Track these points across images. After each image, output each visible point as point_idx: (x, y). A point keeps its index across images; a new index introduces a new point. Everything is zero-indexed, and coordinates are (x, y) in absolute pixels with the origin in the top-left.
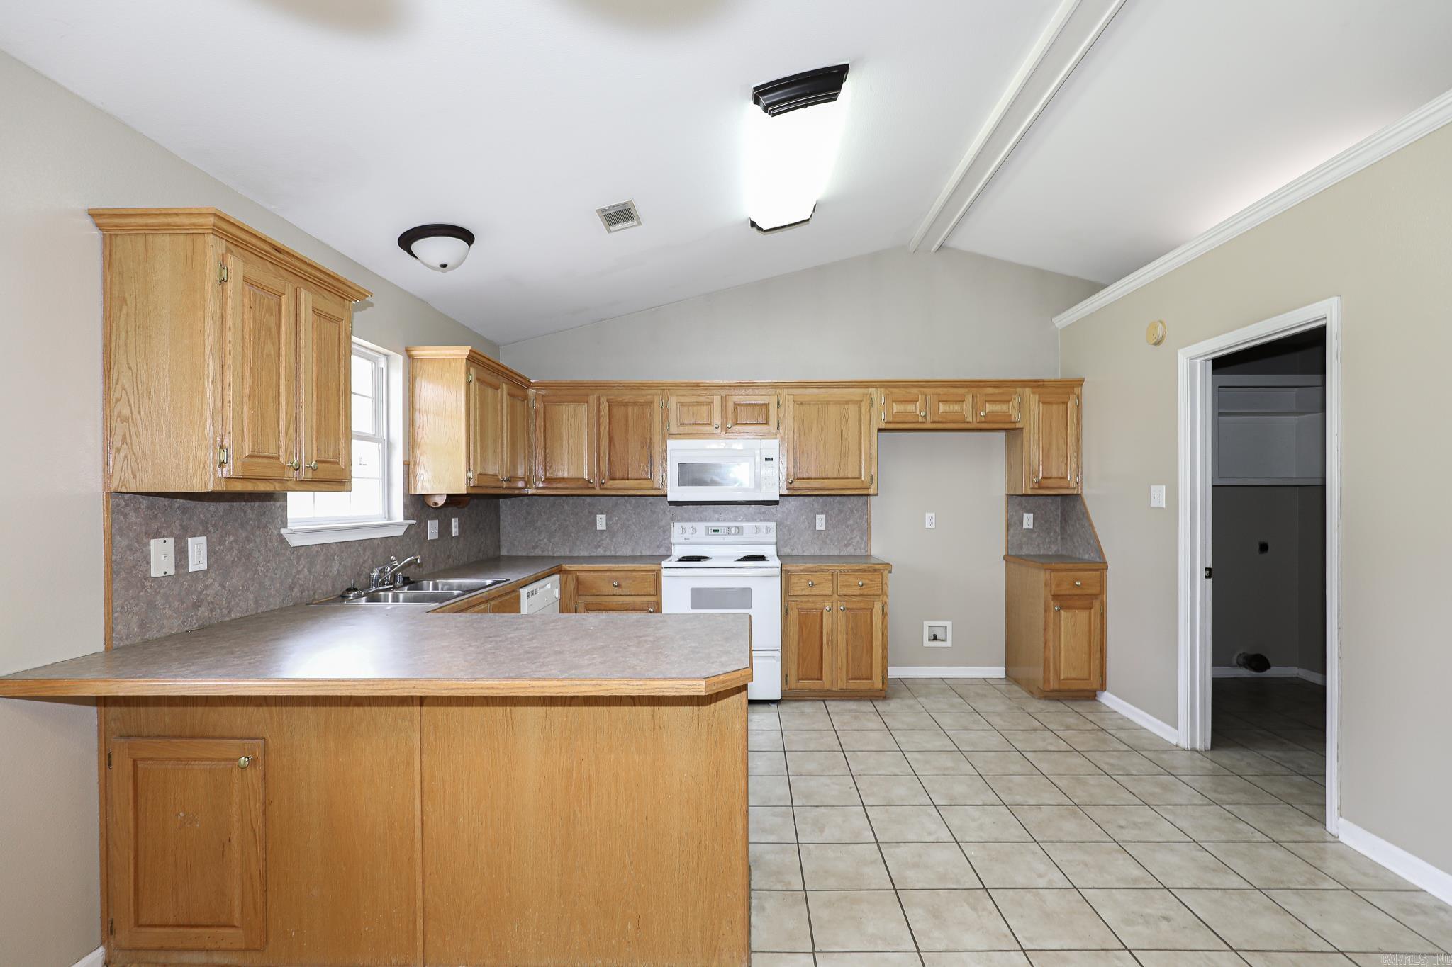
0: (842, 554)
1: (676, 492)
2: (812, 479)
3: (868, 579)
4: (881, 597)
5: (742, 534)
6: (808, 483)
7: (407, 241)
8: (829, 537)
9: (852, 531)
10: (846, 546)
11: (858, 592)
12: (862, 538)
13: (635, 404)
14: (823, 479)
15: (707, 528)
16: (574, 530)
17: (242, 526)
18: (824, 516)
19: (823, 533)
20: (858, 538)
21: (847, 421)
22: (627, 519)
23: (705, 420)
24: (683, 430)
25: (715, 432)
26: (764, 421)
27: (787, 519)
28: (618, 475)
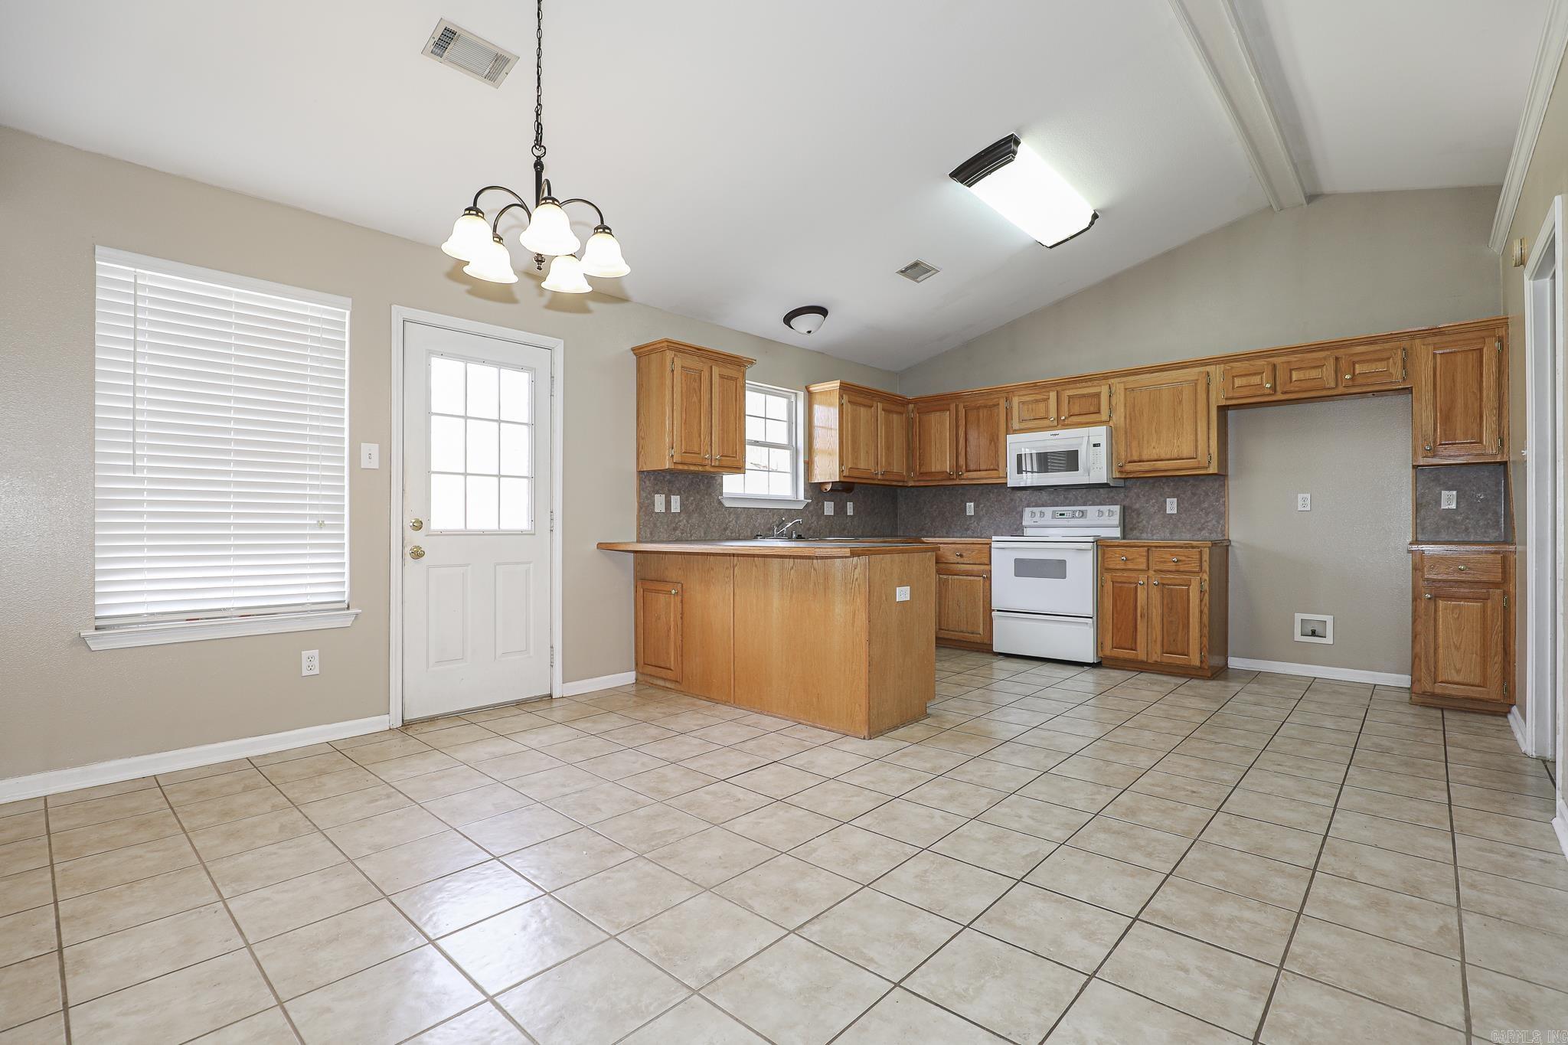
0: (1195, 538)
1: (1016, 479)
2: (1143, 461)
3: (1185, 556)
4: (1201, 575)
5: (1086, 517)
6: (1140, 466)
7: (788, 319)
8: (1181, 521)
9: (1207, 514)
10: (1201, 529)
11: (1173, 568)
12: (1218, 522)
13: (985, 407)
14: (1156, 461)
15: (1054, 512)
16: (949, 515)
17: (698, 491)
18: (1175, 500)
19: (1174, 517)
20: (1214, 522)
21: (1181, 402)
22: (990, 506)
23: (1043, 415)
24: (1024, 425)
25: (1051, 424)
26: (1096, 410)
27: (1136, 503)
28: (972, 466)
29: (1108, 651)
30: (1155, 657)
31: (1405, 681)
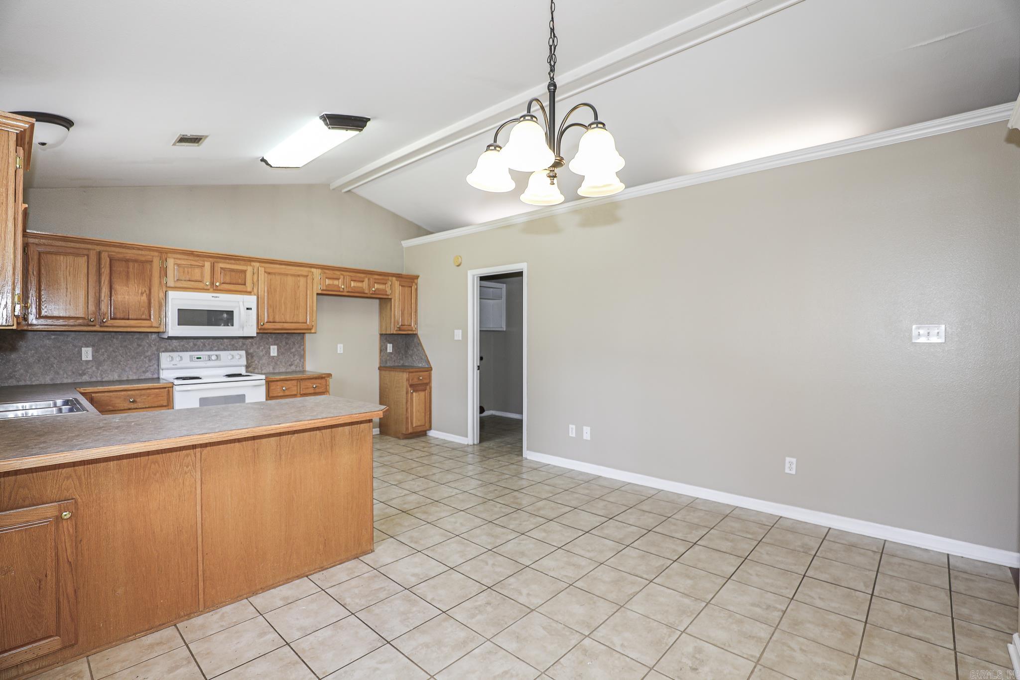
0: (287, 371)
1: (174, 329)
2: (276, 323)
3: (319, 383)
5: (220, 360)
6: (274, 325)
8: (282, 360)
9: (294, 356)
10: (291, 365)
11: (313, 391)
12: (300, 361)
13: (136, 261)
14: (284, 323)
15: (191, 357)
16: (56, 361)
18: (276, 347)
19: (275, 358)
20: (298, 360)
22: (113, 351)
23: (199, 278)
24: (179, 284)
25: (206, 288)
26: (243, 282)
27: (250, 349)
28: (120, 316)
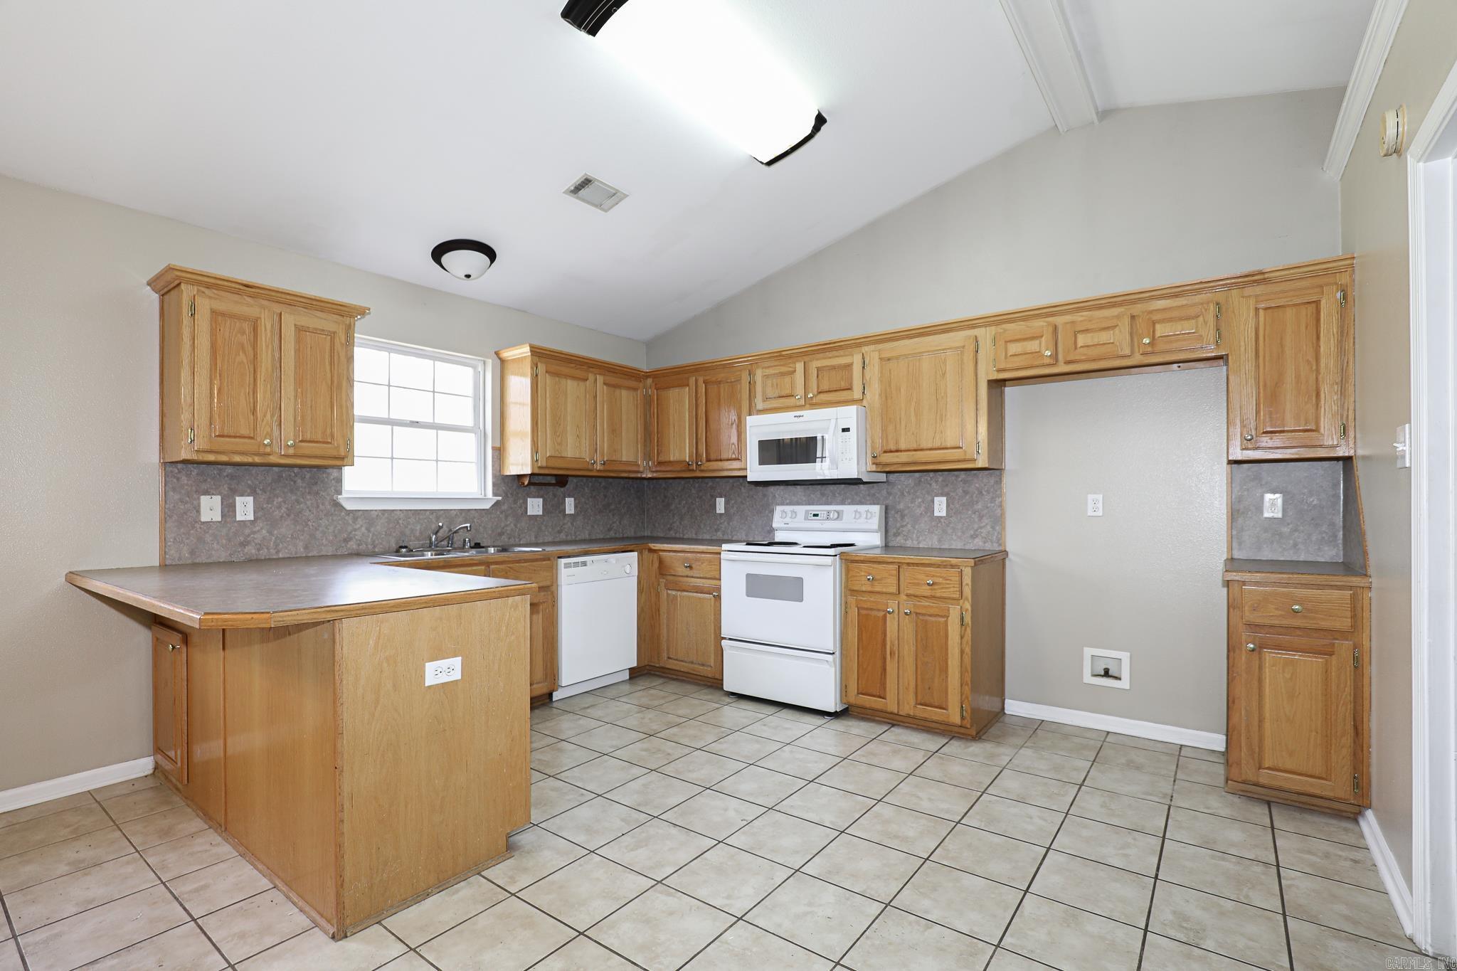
0: (967, 547)
1: (757, 472)
2: (901, 451)
3: (942, 578)
4: (961, 601)
5: (841, 520)
6: (897, 457)
7: (437, 257)
8: (951, 525)
9: (981, 517)
10: (973, 537)
11: (928, 593)
12: (993, 528)
13: (727, 381)
14: (915, 450)
15: (807, 512)
16: (699, 513)
17: (292, 491)
18: (944, 499)
19: (942, 520)
20: (989, 528)
21: (944, 374)
22: (739, 504)
23: (788, 392)
24: (769, 405)
25: (798, 404)
26: (848, 386)
27: (899, 503)
28: (713, 456)
29: (853, 698)
30: (908, 708)
31: (1217, 742)
